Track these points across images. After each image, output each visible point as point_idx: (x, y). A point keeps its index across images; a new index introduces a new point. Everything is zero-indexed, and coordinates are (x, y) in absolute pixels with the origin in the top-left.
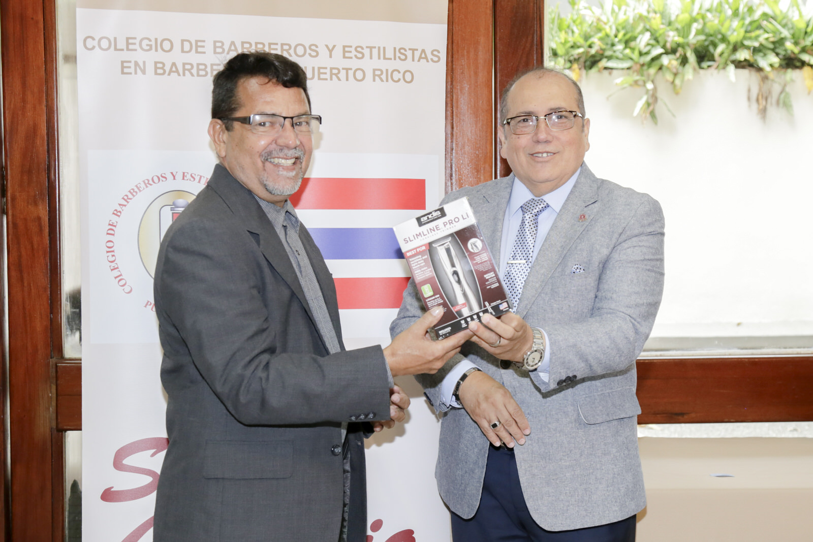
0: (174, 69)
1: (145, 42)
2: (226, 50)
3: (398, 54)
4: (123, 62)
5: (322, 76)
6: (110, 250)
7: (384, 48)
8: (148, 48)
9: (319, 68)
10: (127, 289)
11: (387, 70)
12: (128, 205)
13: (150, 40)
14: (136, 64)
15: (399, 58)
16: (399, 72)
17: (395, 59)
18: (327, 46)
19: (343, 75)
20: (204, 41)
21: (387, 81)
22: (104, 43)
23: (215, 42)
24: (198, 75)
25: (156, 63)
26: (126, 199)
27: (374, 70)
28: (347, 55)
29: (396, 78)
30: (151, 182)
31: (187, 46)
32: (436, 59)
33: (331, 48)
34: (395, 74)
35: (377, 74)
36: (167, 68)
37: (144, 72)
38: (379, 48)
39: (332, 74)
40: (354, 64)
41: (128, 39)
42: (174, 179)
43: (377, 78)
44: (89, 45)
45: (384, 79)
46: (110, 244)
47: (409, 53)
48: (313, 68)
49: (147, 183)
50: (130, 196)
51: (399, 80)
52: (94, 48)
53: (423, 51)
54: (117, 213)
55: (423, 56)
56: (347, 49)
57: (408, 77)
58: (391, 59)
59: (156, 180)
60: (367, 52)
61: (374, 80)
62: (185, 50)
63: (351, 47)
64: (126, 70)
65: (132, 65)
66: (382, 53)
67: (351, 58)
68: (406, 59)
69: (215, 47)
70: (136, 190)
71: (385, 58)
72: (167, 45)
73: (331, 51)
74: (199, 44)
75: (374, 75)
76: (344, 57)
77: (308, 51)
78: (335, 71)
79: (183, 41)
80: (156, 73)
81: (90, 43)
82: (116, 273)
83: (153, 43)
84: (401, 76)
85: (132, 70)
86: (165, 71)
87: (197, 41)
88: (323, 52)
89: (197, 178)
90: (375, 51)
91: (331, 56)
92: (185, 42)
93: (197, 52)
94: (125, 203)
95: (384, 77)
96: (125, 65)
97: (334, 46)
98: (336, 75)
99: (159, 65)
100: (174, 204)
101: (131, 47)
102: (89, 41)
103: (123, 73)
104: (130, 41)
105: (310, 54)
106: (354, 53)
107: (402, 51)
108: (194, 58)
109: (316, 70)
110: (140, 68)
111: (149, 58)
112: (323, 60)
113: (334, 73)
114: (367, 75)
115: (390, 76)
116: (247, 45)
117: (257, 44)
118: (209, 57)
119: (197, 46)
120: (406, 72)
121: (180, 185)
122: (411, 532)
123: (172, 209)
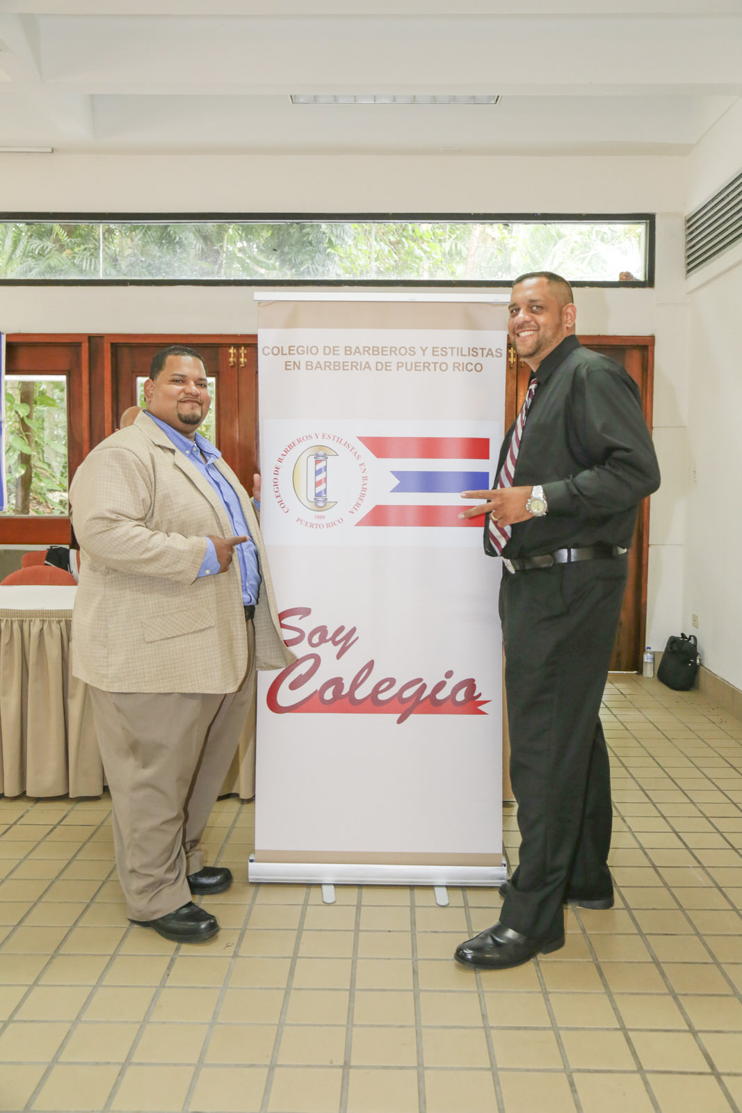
0: (319, 366)
1: (300, 349)
2: (353, 353)
3: (471, 352)
4: (286, 362)
5: (418, 368)
6: (275, 484)
7: (462, 348)
8: (302, 352)
9: (416, 363)
10: (285, 510)
11: (463, 364)
12: (288, 455)
13: (303, 347)
14: (294, 363)
15: (472, 355)
16: (472, 364)
17: (469, 355)
18: (421, 348)
19: (432, 367)
20: (338, 347)
21: (463, 370)
22: (276, 351)
23: (346, 347)
24: (335, 370)
25: (307, 362)
26: (286, 451)
27: (454, 363)
28: (435, 353)
29: (469, 369)
30: (302, 440)
31: (327, 351)
32: (499, 355)
33: (424, 349)
34: (469, 365)
35: (456, 366)
36: (314, 366)
37: (299, 368)
38: (458, 348)
39: (424, 367)
40: (440, 359)
41: (289, 347)
42: (317, 437)
43: (456, 369)
44: (266, 353)
45: (461, 369)
46: (275, 481)
47: (480, 352)
48: (412, 363)
49: (299, 441)
50: (289, 449)
52: (269, 353)
53: (490, 350)
54: (280, 460)
55: (490, 353)
56: (435, 349)
57: (479, 367)
58: (466, 355)
59: (305, 438)
60: (449, 351)
61: (454, 370)
62: (326, 353)
63: (438, 348)
64: (288, 367)
65: (292, 364)
66: (460, 352)
67: (438, 355)
68: (477, 355)
69: (346, 351)
70: (292, 445)
71: (462, 355)
72: (314, 350)
73: (424, 351)
74: (336, 349)
75: (454, 367)
76: (433, 355)
77: (408, 351)
78: (427, 365)
79: (325, 347)
80: (307, 369)
81: (266, 351)
82: (279, 499)
83: (305, 349)
84: (473, 367)
85: (292, 367)
86: (312, 367)
87: (334, 347)
88: (419, 352)
89: (332, 438)
90: (455, 350)
91: (424, 355)
92: (326, 349)
93: (334, 354)
94: (285, 454)
95: (461, 368)
96: (288, 364)
97: (426, 348)
99: (309, 364)
100: (317, 454)
101: (291, 352)
102: (266, 349)
103: (286, 369)
104: (291, 348)
105: (410, 354)
106: (440, 352)
107: (475, 350)
108: (332, 358)
109: (414, 364)
110: (297, 365)
111: (302, 359)
112: (419, 357)
113: (426, 366)
114: (449, 366)
115: (465, 367)
116: (367, 349)
117: (373, 347)
118: (342, 358)
119: (334, 350)
120: (477, 364)
121: (320, 442)
122: (473, 680)
123: (315, 458)
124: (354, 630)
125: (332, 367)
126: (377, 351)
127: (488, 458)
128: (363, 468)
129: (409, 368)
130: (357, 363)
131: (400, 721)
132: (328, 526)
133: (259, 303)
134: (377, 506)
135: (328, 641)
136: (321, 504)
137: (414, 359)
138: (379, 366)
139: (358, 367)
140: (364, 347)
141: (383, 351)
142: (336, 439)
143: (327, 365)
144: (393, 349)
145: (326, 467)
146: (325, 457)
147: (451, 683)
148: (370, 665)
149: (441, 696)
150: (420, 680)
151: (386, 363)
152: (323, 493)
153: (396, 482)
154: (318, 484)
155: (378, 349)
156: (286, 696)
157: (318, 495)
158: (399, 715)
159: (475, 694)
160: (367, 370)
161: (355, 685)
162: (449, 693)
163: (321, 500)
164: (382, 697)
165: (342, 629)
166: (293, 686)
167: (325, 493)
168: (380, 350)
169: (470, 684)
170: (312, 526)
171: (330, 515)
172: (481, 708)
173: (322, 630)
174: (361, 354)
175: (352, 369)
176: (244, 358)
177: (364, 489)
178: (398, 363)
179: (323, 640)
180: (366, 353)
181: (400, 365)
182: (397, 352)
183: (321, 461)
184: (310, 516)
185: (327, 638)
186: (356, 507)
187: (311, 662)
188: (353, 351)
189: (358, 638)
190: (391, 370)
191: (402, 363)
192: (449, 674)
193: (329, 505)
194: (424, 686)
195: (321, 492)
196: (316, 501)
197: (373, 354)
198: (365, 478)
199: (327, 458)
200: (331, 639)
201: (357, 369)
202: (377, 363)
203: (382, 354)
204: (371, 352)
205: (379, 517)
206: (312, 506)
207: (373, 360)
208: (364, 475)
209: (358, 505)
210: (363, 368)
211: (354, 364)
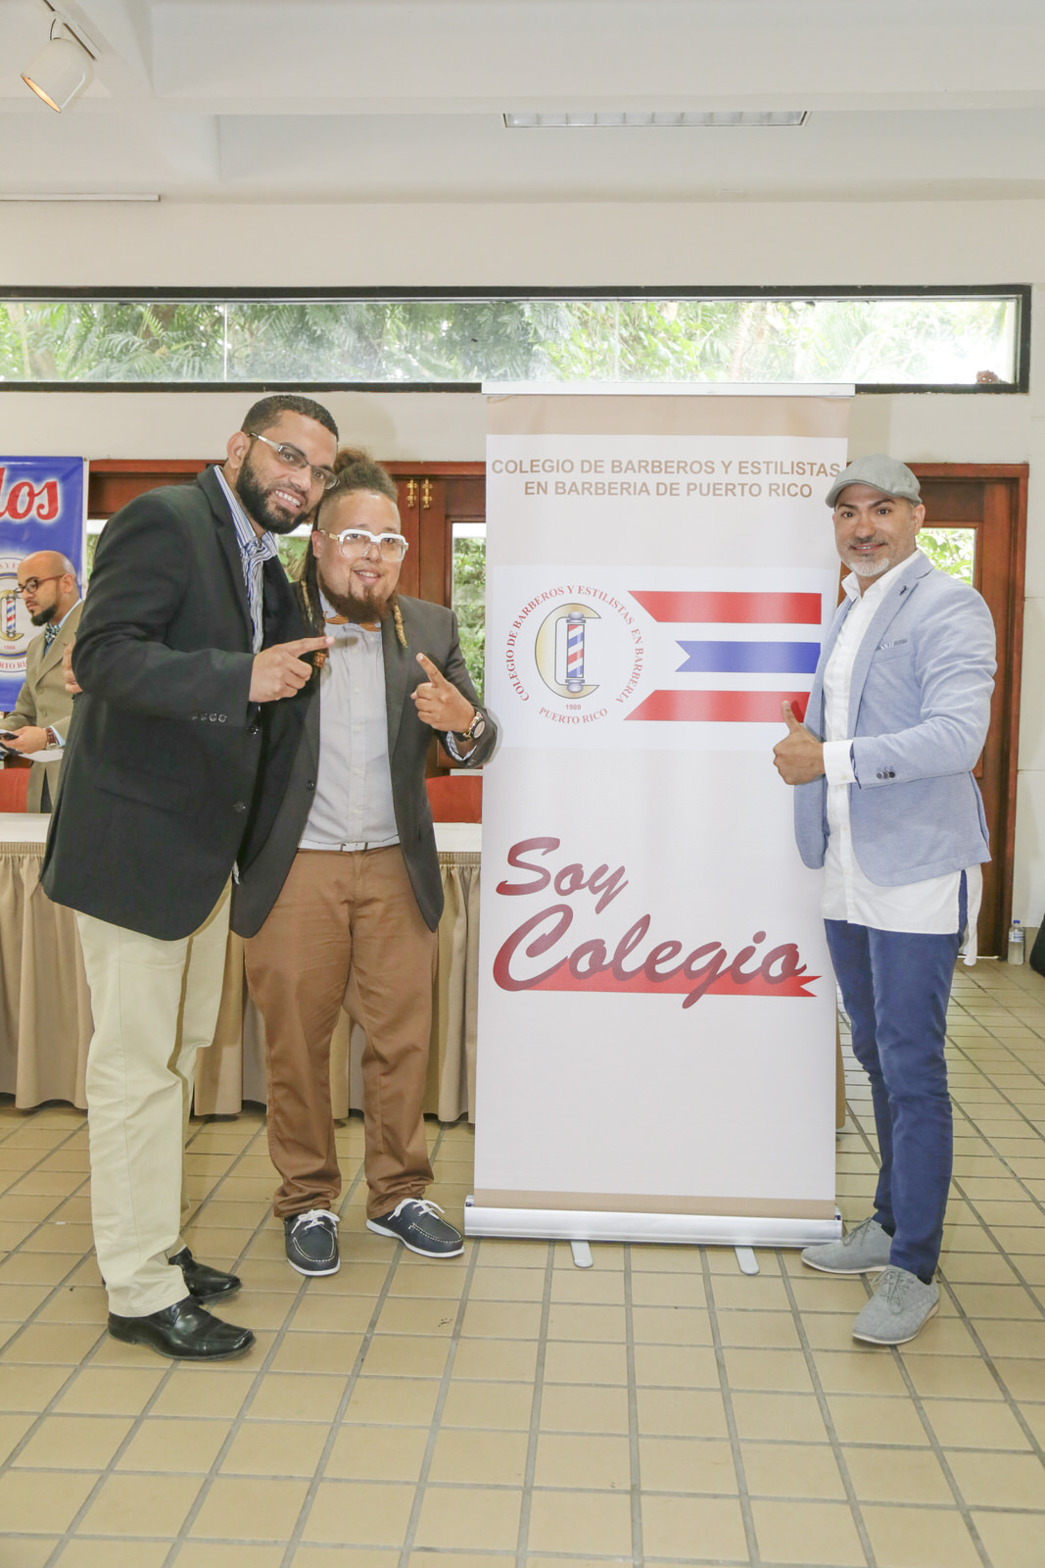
0: (574, 488)
1: (547, 464)
2: (624, 469)
3: (796, 468)
4: (527, 483)
5: (717, 492)
6: (510, 659)
7: (782, 463)
8: (550, 469)
9: (714, 484)
10: (524, 696)
11: (784, 485)
12: (527, 617)
13: (552, 462)
14: (539, 484)
15: (797, 472)
16: (797, 486)
17: (792, 473)
18: (723, 463)
19: (738, 490)
20: (602, 461)
21: (784, 494)
22: (511, 467)
23: (613, 462)
24: (597, 494)
25: (557, 483)
26: (526, 612)
27: (771, 485)
28: (743, 470)
29: (793, 492)
30: (549, 595)
31: (586, 467)
33: (727, 464)
34: (793, 488)
35: (773, 489)
36: (567, 488)
37: (545, 492)
38: (776, 463)
39: (727, 490)
40: (750, 479)
41: (532, 461)
42: (571, 591)
43: (773, 493)
44: (497, 469)
45: (781, 493)
46: (510, 654)
47: (808, 468)
48: (709, 485)
49: (545, 597)
50: (530, 609)
51: (796, 494)
52: (502, 470)
53: (822, 465)
54: (517, 625)
55: (822, 470)
56: (743, 465)
57: (806, 491)
58: (788, 473)
59: (553, 593)
60: (763, 467)
61: (770, 495)
62: (585, 470)
63: (747, 462)
64: (529, 491)
65: (535, 485)
66: (779, 468)
67: (747, 473)
68: (804, 473)
69: (613, 466)
70: (535, 602)
71: (782, 472)
72: (567, 466)
73: (726, 467)
74: (598, 464)
75: (771, 490)
76: (740, 473)
77: (704, 468)
78: (730, 487)
79: (583, 462)
80: (557, 493)
81: (498, 466)
82: (515, 681)
83: (555, 464)
84: (798, 490)
85: (535, 490)
86: (565, 491)
87: (596, 462)
88: (719, 468)
89: (592, 592)
90: (772, 466)
91: (726, 472)
92: (585, 464)
93: (596, 471)
94: (524, 615)
95: (780, 491)
96: (529, 485)
97: (730, 463)
98: (731, 490)
99: (560, 485)
100: (569, 616)
101: (535, 469)
102: (497, 463)
103: (527, 493)
104: (535, 463)
105: (706, 471)
106: (750, 468)
107: (801, 465)
108: (592, 477)
109: (711, 486)
110: (542, 488)
111: (551, 479)
112: (719, 476)
113: (730, 489)
114: (763, 490)
115: (787, 490)
116: (643, 464)
117: (653, 462)
118: (607, 477)
119: (596, 466)
120: (804, 486)
121: (576, 598)
122: (795, 946)
123: (568, 621)
124: (621, 871)
125: (593, 490)
126: (659, 467)
127: (820, 623)
128: (637, 636)
129: (705, 491)
130: (629, 484)
131: (687, 1004)
132: (585, 719)
133: (489, 398)
134: (657, 693)
135: (583, 886)
136: (575, 688)
137: (712, 479)
138: (662, 489)
139: (631, 490)
140: (640, 462)
141: (666, 467)
142: (598, 594)
143: (586, 488)
144: (682, 465)
145: (583, 635)
146: (582, 620)
147: (762, 950)
148: (645, 922)
149: (747, 968)
150: (717, 945)
151: (671, 484)
152: (578, 672)
153: (685, 657)
154: (571, 659)
155: (660, 463)
156: (522, 967)
157: (571, 675)
158: (687, 995)
159: (798, 967)
160: (644, 494)
161: (623, 951)
162: (759, 965)
163: (575, 682)
164: (661, 969)
165: (603, 869)
166: (532, 951)
167: (582, 672)
168: (663, 466)
169: (791, 952)
170: (562, 719)
171: (588, 704)
172: (806, 987)
173: (575, 871)
174: (635, 471)
175: (622, 493)
176: (429, 495)
177: (638, 667)
178: (689, 485)
179: (576, 885)
180: (642, 469)
181: (692, 487)
182: (688, 469)
183: (576, 626)
184: (559, 705)
185: (582, 882)
186: (626, 693)
187: (559, 916)
188: (624, 467)
189: (627, 882)
190: (678, 495)
191: (695, 485)
192: (759, 937)
193: (587, 689)
194: (723, 954)
195: (575, 670)
196: (569, 684)
197: (653, 472)
198: (640, 651)
199: (585, 622)
200: (591, 884)
201: (630, 494)
202: (658, 484)
203: (666, 472)
204: (649, 468)
205: (660, 706)
206: (562, 690)
207: (652, 480)
208: (639, 646)
209: (629, 689)
210: (637, 492)
211: (625, 486)
